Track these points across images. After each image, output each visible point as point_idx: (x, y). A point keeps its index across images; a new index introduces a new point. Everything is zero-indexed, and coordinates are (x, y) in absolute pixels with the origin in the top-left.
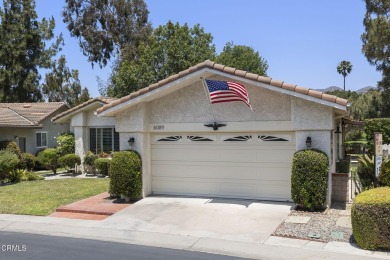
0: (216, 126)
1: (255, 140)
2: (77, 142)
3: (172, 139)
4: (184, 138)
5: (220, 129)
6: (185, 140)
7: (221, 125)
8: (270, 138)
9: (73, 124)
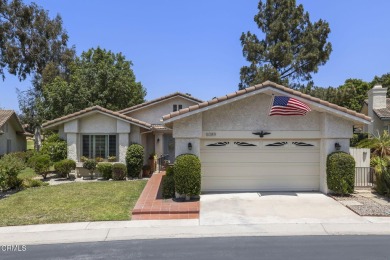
0: (261, 134)
1: (290, 145)
3: (221, 144)
4: (232, 143)
5: (265, 137)
6: (232, 145)
7: (266, 134)
8: (300, 144)
9: (66, 131)
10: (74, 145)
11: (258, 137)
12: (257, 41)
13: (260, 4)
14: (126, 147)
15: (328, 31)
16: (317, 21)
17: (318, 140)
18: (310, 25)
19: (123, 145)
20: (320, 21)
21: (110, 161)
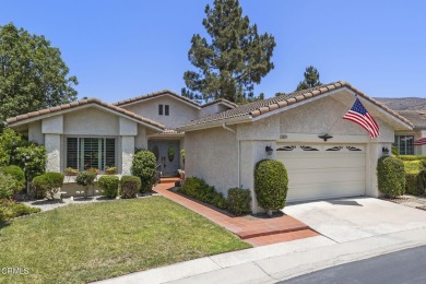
0: (325, 138)
1: (345, 150)
2: (49, 156)
3: (288, 148)
4: (298, 147)
5: (329, 140)
6: (298, 150)
7: (329, 137)
8: (352, 149)
9: (44, 131)
10: (57, 152)
11: (322, 140)
12: (206, 45)
13: (208, 8)
14: (131, 155)
15: (274, 45)
16: (263, 34)
17: (365, 144)
18: (257, 37)
19: (128, 153)
20: (266, 35)
21: (110, 173)
